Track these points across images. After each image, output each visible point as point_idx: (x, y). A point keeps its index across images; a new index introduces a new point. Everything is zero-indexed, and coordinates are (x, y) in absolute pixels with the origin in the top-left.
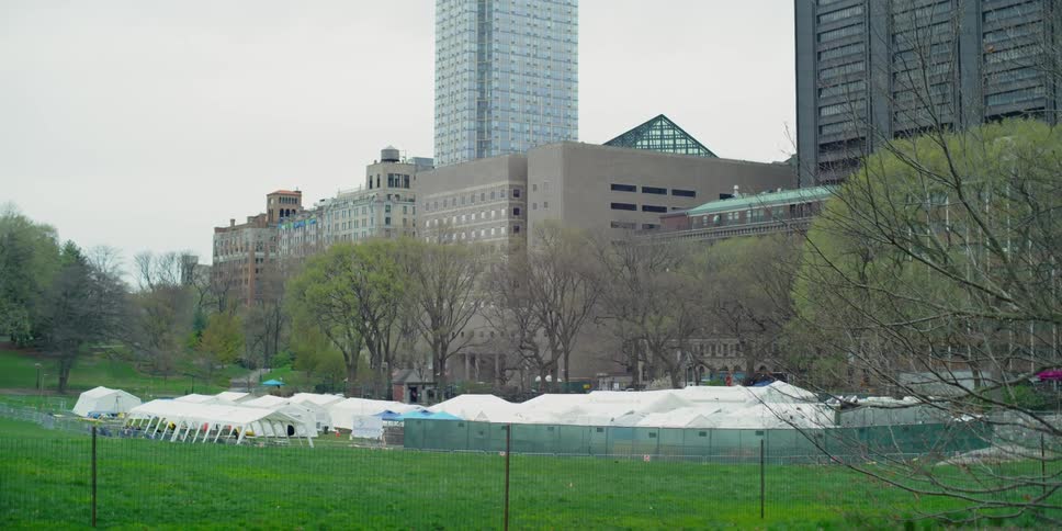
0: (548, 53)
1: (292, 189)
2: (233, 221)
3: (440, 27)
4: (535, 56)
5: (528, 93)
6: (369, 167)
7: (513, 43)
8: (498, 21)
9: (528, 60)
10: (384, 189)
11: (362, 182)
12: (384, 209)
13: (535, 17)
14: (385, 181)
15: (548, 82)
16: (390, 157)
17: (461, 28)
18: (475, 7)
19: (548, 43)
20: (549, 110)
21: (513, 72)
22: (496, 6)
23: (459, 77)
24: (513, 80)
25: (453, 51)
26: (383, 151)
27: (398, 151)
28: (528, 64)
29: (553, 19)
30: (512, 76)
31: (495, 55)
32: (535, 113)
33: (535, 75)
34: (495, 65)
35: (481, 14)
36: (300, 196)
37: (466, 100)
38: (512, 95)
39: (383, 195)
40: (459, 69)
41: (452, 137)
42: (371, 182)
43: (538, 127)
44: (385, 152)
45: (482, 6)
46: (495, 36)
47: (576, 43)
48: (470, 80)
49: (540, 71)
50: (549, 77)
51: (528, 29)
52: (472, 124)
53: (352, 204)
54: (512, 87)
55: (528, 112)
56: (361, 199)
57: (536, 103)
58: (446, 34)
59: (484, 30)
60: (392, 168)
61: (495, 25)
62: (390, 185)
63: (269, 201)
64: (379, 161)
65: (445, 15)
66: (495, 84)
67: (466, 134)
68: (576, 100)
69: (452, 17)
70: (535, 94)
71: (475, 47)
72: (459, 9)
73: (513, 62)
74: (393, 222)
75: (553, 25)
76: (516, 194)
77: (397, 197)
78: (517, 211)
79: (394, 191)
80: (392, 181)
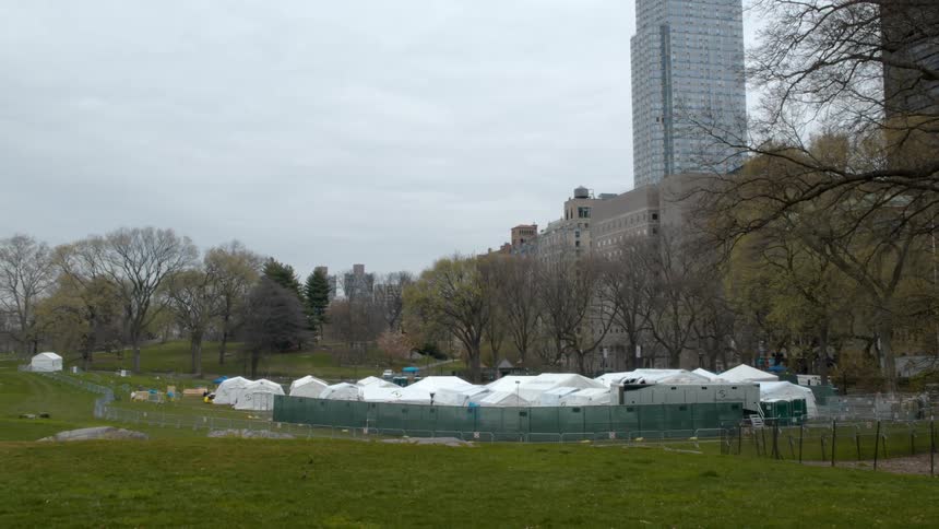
1: (530, 224)
2: (490, 249)
4: (709, 109)
5: (704, 139)
6: (566, 203)
7: (690, 100)
10: (576, 219)
11: (563, 215)
12: (574, 235)
13: (708, 78)
14: (576, 213)
16: (581, 194)
17: (648, 91)
18: (658, 74)
23: (648, 130)
25: (644, 110)
26: (575, 190)
27: (587, 190)
31: (675, 110)
34: (675, 118)
35: (664, 78)
38: (691, 141)
39: (575, 224)
40: (648, 124)
41: (645, 177)
42: (567, 214)
44: (577, 191)
46: (674, 95)
48: (657, 132)
50: (721, 124)
51: (702, 88)
52: (659, 165)
53: (554, 232)
56: (562, 228)
59: (666, 92)
60: (582, 203)
61: (674, 87)
62: (580, 216)
63: (513, 233)
64: (573, 197)
66: (676, 133)
67: (655, 173)
71: (660, 105)
74: (581, 244)
75: (724, 83)
76: (655, 217)
77: (586, 225)
78: (655, 231)
79: (583, 221)
80: (582, 213)
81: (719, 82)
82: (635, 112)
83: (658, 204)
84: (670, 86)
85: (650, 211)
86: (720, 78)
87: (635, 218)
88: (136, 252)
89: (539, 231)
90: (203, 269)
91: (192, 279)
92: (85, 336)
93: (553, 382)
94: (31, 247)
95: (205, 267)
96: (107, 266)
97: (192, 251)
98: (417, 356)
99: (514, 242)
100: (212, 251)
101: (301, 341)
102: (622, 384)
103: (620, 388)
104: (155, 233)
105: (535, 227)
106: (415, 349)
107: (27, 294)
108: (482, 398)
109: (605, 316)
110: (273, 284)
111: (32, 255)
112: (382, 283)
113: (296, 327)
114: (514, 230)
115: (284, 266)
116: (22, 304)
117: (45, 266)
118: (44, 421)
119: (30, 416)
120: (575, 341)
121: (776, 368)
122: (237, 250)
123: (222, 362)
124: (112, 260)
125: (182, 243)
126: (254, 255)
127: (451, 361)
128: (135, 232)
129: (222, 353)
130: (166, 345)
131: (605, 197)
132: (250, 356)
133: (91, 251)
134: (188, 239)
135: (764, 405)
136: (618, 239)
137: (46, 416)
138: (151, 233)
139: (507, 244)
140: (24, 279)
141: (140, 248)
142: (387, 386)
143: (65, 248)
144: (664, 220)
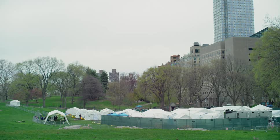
0: (245, 13)
1: (177, 55)
2: (163, 64)
3: (214, 8)
4: (241, 14)
5: (239, 25)
6: (191, 48)
7: (234, 11)
8: (229, 5)
9: (238, 15)
10: (194, 53)
11: (190, 52)
12: (194, 59)
13: (240, 3)
14: (194, 51)
15: (245, 21)
16: (196, 45)
17: (219, 8)
18: (223, 2)
19: (245, 10)
20: (245, 29)
21: (234, 19)
22: (228, 1)
23: (219, 22)
24: (234, 21)
25: (218, 15)
26: (194, 43)
27: (198, 43)
28: (239, 16)
29: (245, 3)
30: (234, 20)
31: (229, 15)
32: (241, 30)
33: (241, 19)
34: (229, 17)
35: (225, 3)
36: (179, 57)
37: (221, 28)
38: (234, 26)
39: (194, 55)
40: (219, 19)
41: (218, 38)
42: (191, 52)
43: (242, 34)
44: (195, 43)
45: (225, 2)
46: (229, 9)
47: (253, 10)
48: (222, 22)
49: (242, 18)
50: (245, 20)
51: (238, 7)
52: (223, 34)
53: (186, 58)
54: (234, 23)
55: (239, 30)
56: (189, 57)
57: (241, 27)
58: (216, 10)
59: (225, 8)
60: (196, 48)
61: (228, 6)
63: (171, 58)
64: (193, 46)
65: (215, 5)
66: (229, 23)
67: (221, 37)
68: (254, 26)
69: (217, 5)
70: (241, 25)
71: (223, 13)
72: (219, 3)
73: (234, 16)
74: (196, 62)
75: (246, 5)
76: (223, 53)
77: (198, 55)
78: (224, 57)
79: (197, 54)
80: (196, 51)
81: (244, 5)
82: (214, 15)
83: (225, 48)
84: (227, 6)
85: (221, 50)
86: (244, 3)
87: (216, 53)
88: (44, 65)
89: (180, 58)
90: (66, 71)
91: (62, 75)
92: (27, 94)
93: (196, 111)
94: (6, 63)
95: (67, 70)
96: (34, 70)
97: (62, 65)
98: (140, 101)
99: (171, 61)
100: (70, 65)
101: (99, 96)
102: (225, 111)
103: (224, 112)
104: (50, 59)
105: (179, 56)
106: (139, 99)
107: (5, 80)
108: (174, 116)
109: (209, 88)
110: (91, 76)
111: (7, 66)
112: (127, 76)
113: (99, 91)
114: (171, 57)
115: (93, 70)
116: (4, 83)
117: (11, 70)
118: (23, 123)
119: (19, 122)
120: (199, 97)
121: (270, 106)
122: (77, 65)
123: (72, 103)
124: (35, 67)
125: (60, 62)
126: (83, 66)
127: (152, 103)
128: (43, 58)
129: (73, 100)
130: (51, 97)
131: (204, 45)
132: (83, 101)
133: (28, 65)
134: (61, 61)
135: (273, 118)
136: (212, 60)
137: (24, 122)
138: (49, 58)
139: (169, 62)
140: (4, 74)
141: (45, 64)
142: (136, 112)
143: (20, 64)
144: (227, 53)
